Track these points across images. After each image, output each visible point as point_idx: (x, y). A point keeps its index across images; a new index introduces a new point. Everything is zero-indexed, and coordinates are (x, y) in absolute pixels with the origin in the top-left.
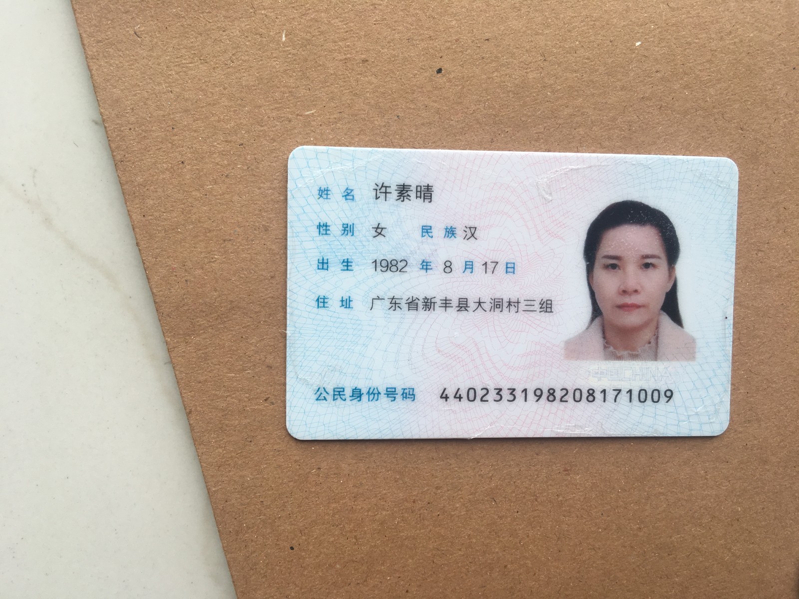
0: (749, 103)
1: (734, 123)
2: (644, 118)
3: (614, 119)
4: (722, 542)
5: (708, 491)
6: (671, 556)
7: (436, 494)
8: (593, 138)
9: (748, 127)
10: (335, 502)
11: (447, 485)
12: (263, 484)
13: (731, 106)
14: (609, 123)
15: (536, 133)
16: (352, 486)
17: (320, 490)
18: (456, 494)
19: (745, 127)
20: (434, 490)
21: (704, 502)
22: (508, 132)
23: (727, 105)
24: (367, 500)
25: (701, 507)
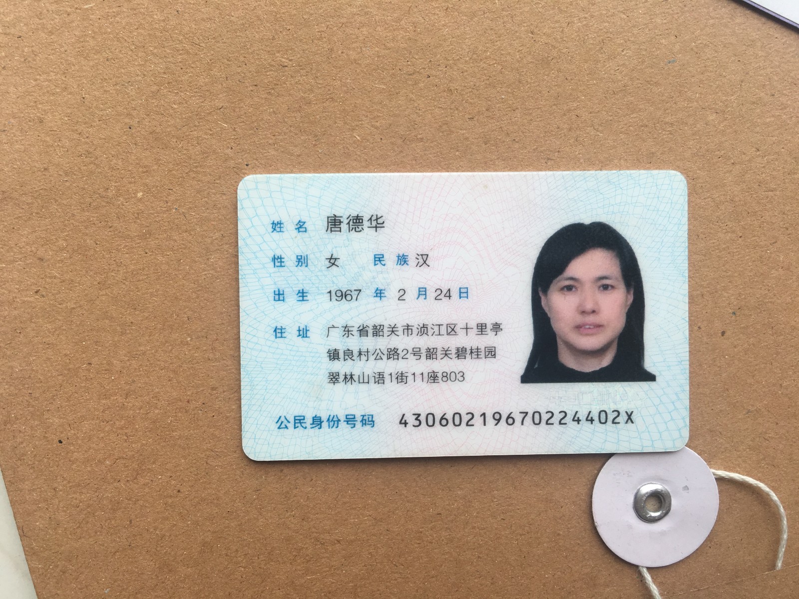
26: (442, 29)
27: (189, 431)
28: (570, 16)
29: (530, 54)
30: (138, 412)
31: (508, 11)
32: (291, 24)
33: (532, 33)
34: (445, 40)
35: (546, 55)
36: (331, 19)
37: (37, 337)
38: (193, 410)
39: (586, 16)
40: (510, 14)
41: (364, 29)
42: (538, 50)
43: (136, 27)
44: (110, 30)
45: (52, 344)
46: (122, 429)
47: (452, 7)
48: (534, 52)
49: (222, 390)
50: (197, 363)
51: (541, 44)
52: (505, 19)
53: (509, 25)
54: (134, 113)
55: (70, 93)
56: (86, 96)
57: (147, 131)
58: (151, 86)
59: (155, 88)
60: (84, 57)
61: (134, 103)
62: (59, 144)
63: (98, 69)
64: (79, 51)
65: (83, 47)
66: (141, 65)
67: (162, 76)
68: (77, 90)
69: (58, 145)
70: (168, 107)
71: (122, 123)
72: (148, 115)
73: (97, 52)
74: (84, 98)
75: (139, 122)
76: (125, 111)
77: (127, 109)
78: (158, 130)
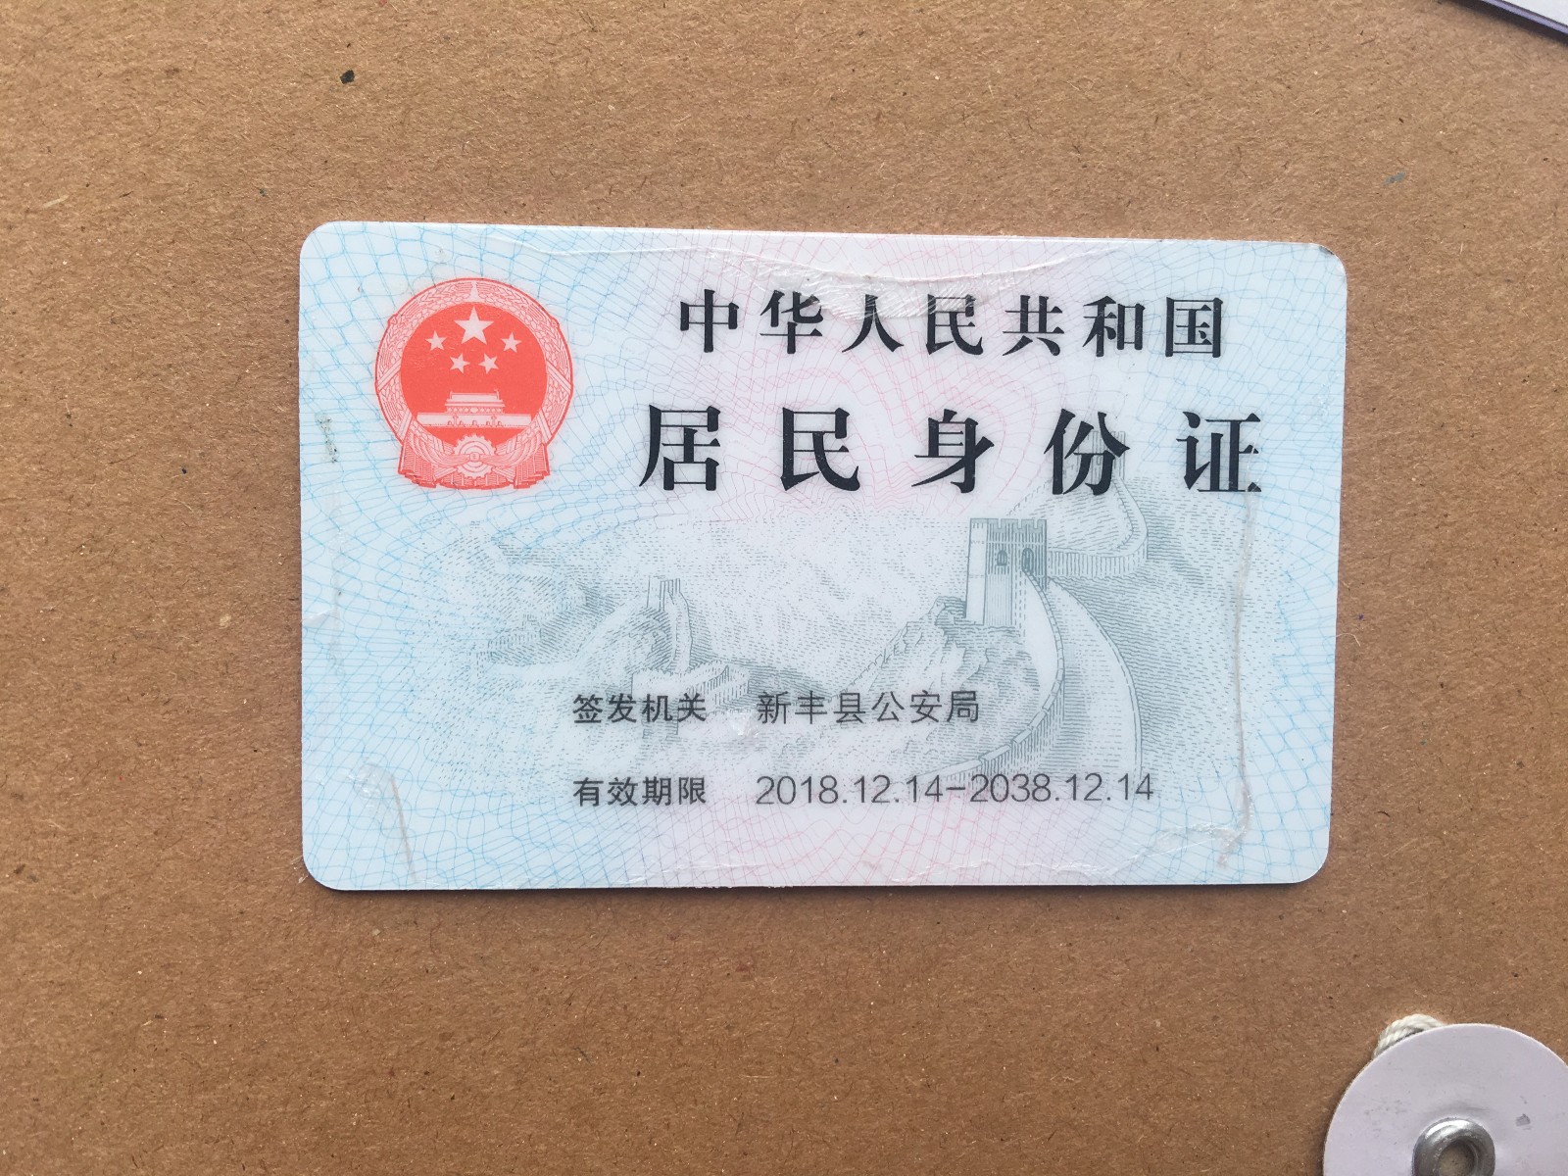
0: (1090, 86)
1: (1057, 137)
2: (843, 145)
3: (771, 155)
4: (1126, 1101)
5: (1080, 989)
6: (1007, 1144)
7: (442, 1051)
8: (727, 203)
9: (1092, 142)
10: (206, 1089)
11: (466, 1028)
12: (34, 1060)
13: (1045, 96)
14: (759, 164)
15: (592, 202)
16: (239, 1049)
17: (168, 1063)
18: (490, 1046)
19: (1084, 144)
20: (436, 1042)
21: (1073, 1014)
22: (524, 205)
23: (1035, 96)
24: (280, 1079)
25: (1067, 1025)
26: (871, 164)
27: (402, 1137)
28: (1160, 101)
29: (1078, 196)
30: (281, 1110)
31: (1017, 106)
32: (528, 192)
33: (1077, 149)
34: (882, 188)
35: (1114, 196)
36: (618, 171)
37: (33, 972)
38: (405, 1090)
39: (1195, 96)
40: (1022, 112)
41: (696, 184)
42: (1094, 186)
43: (169, 240)
44: (110, 253)
45: (69, 983)
46: (250, 1151)
47: (889, 112)
48: (1088, 192)
49: (464, 1038)
50: (402, 983)
51: (1100, 171)
52: (1014, 125)
53: (1022, 139)
54: (190, 437)
55: (37, 409)
56: (74, 410)
57: (223, 474)
58: (221, 369)
59: (231, 373)
60: (59, 323)
61: (186, 413)
62: (25, 528)
63: (94, 346)
64: (44, 310)
65: (53, 299)
66: (191, 324)
67: (245, 343)
68: (53, 400)
69: (24, 532)
70: (266, 413)
71: (163, 462)
72: (223, 436)
73: (87, 306)
74: (69, 416)
75: (202, 454)
76: (168, 433)
77: (172, 430)
78: (250, 467)
